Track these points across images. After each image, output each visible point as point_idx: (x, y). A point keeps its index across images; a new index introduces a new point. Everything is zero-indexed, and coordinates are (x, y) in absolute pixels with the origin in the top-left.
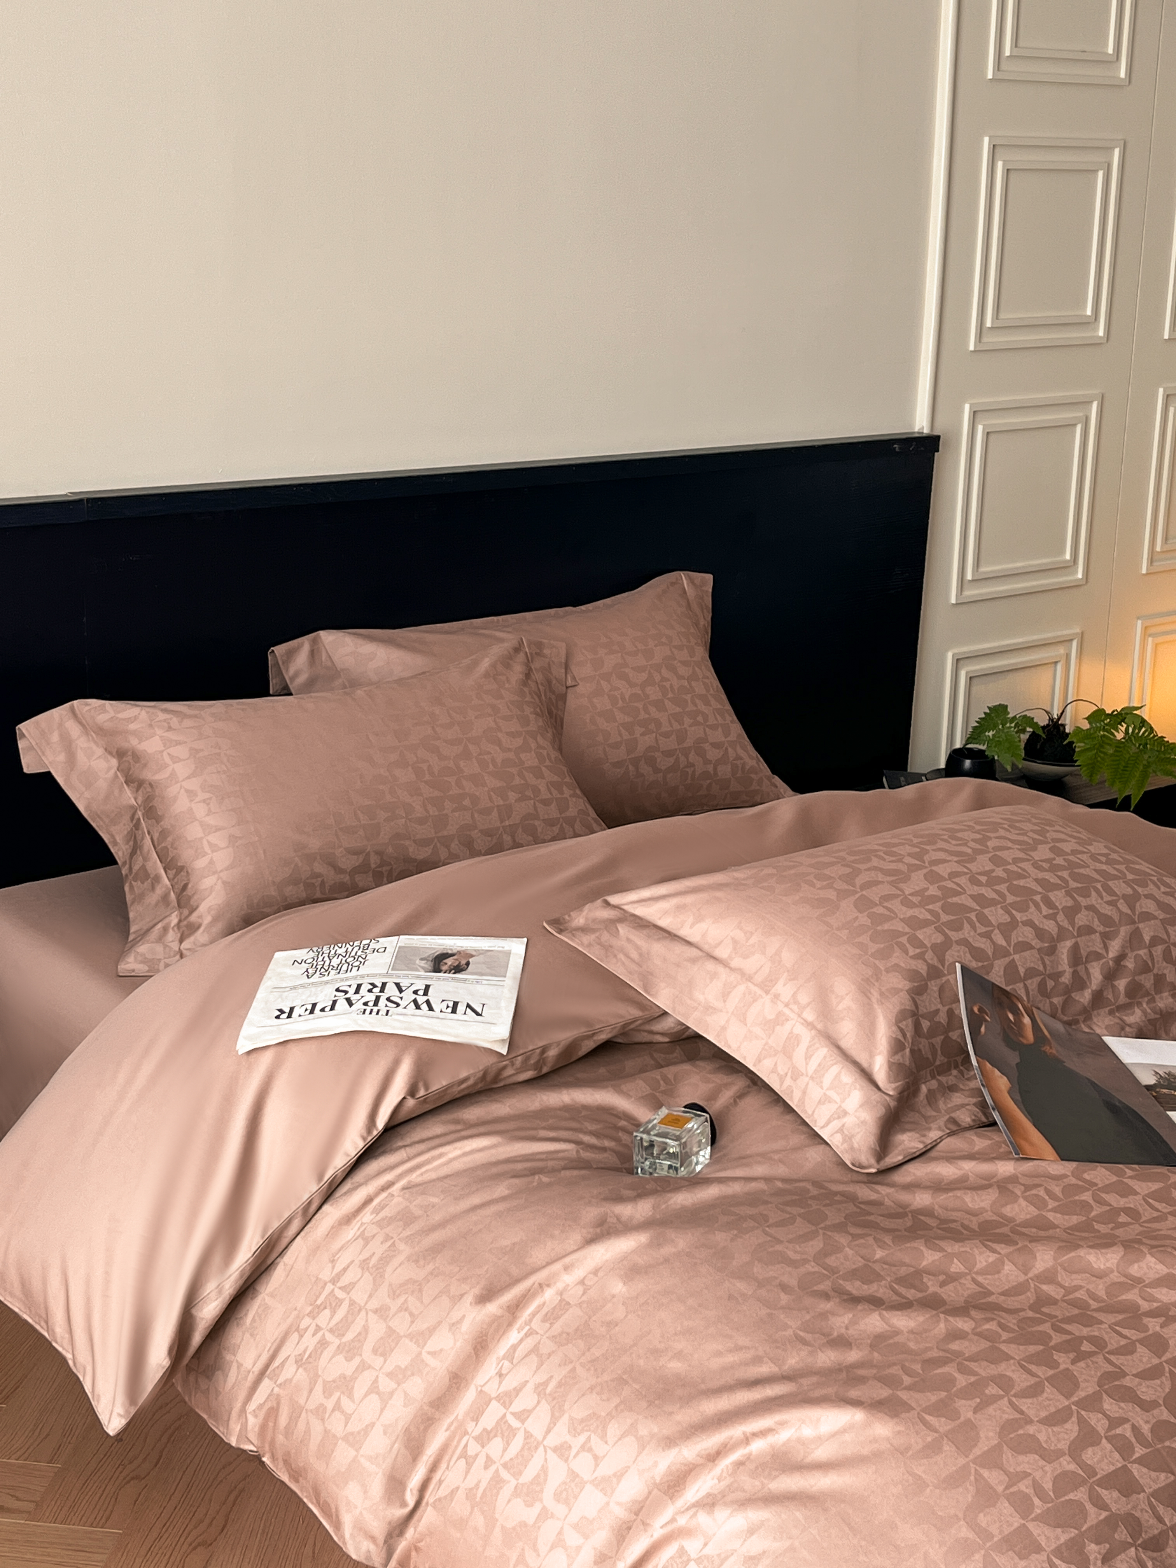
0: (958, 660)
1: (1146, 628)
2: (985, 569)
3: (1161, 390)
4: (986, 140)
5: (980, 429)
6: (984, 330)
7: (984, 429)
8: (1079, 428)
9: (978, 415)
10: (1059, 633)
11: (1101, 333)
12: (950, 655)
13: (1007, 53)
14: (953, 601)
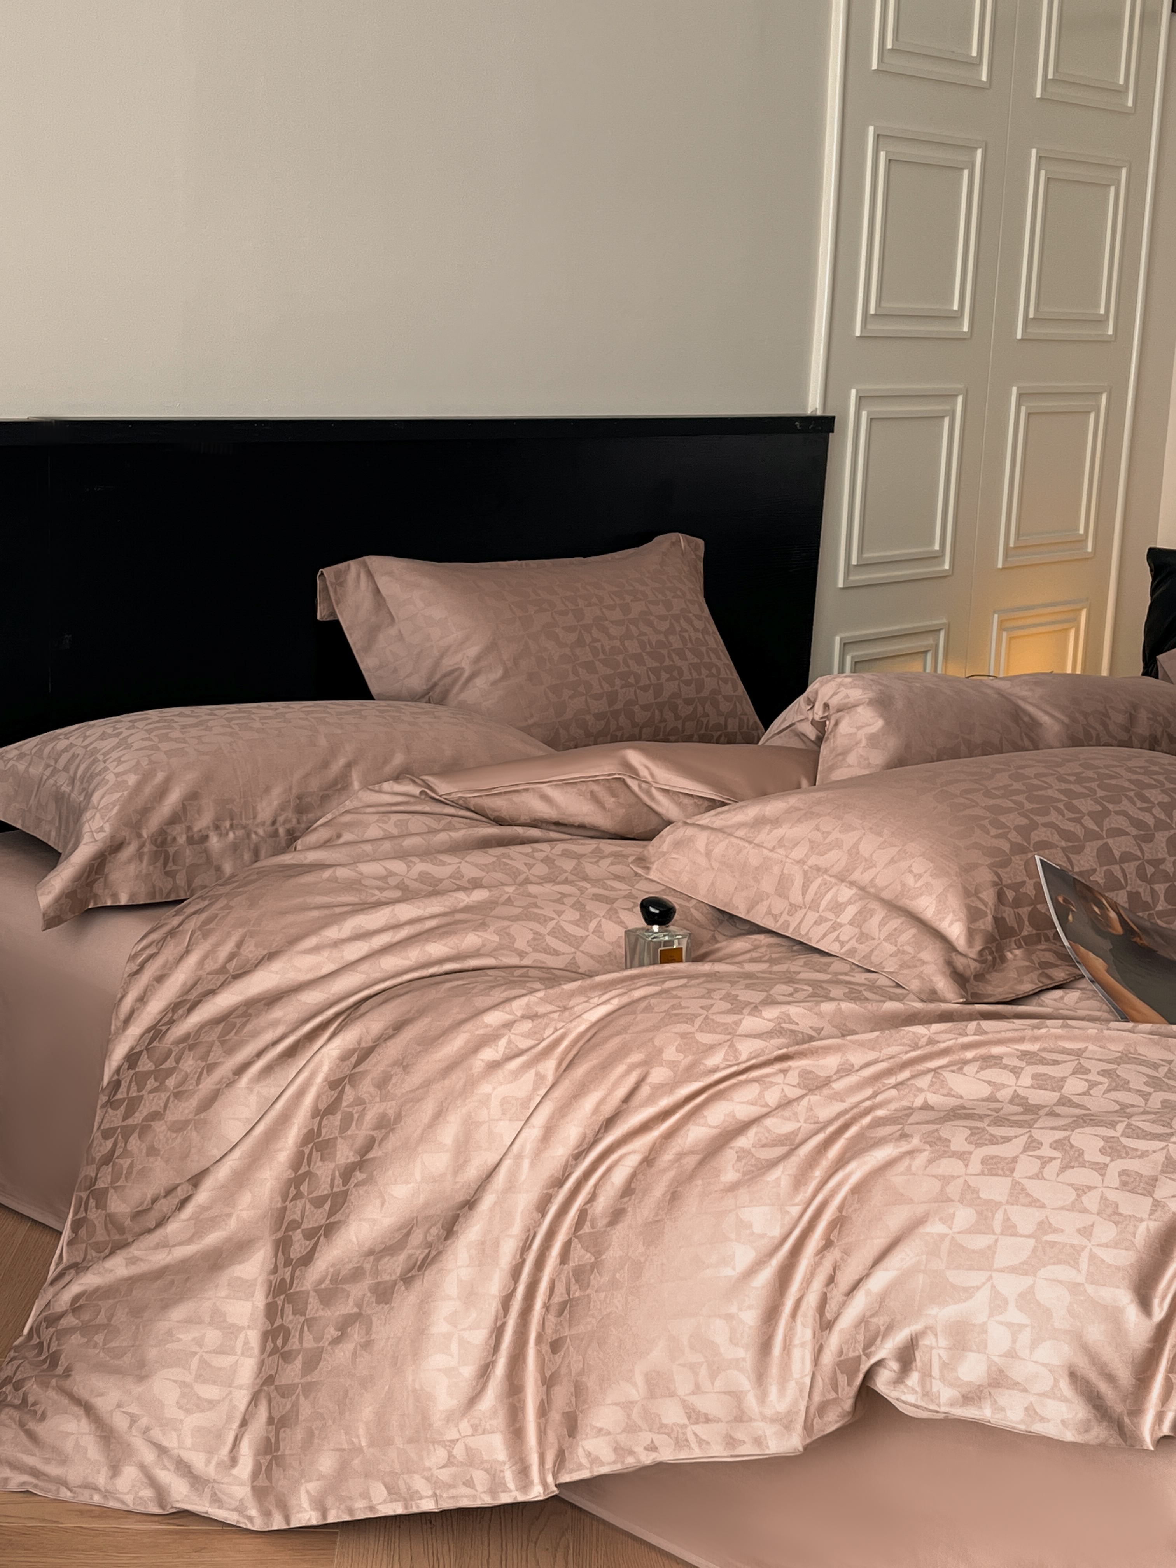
0: (845, 644)
1: (1001, 622)
2: (866, 555)
3: (1014, 389)
4: (871, 129)
5: (864, 414)
6: (868, 317)
7: (868, 416)
8: (947, 421)
9: (863, 402)
10: (929, 623)
11: (966, 329)
12: (837, 639)
13: (889, 45)
14: (841, 585)
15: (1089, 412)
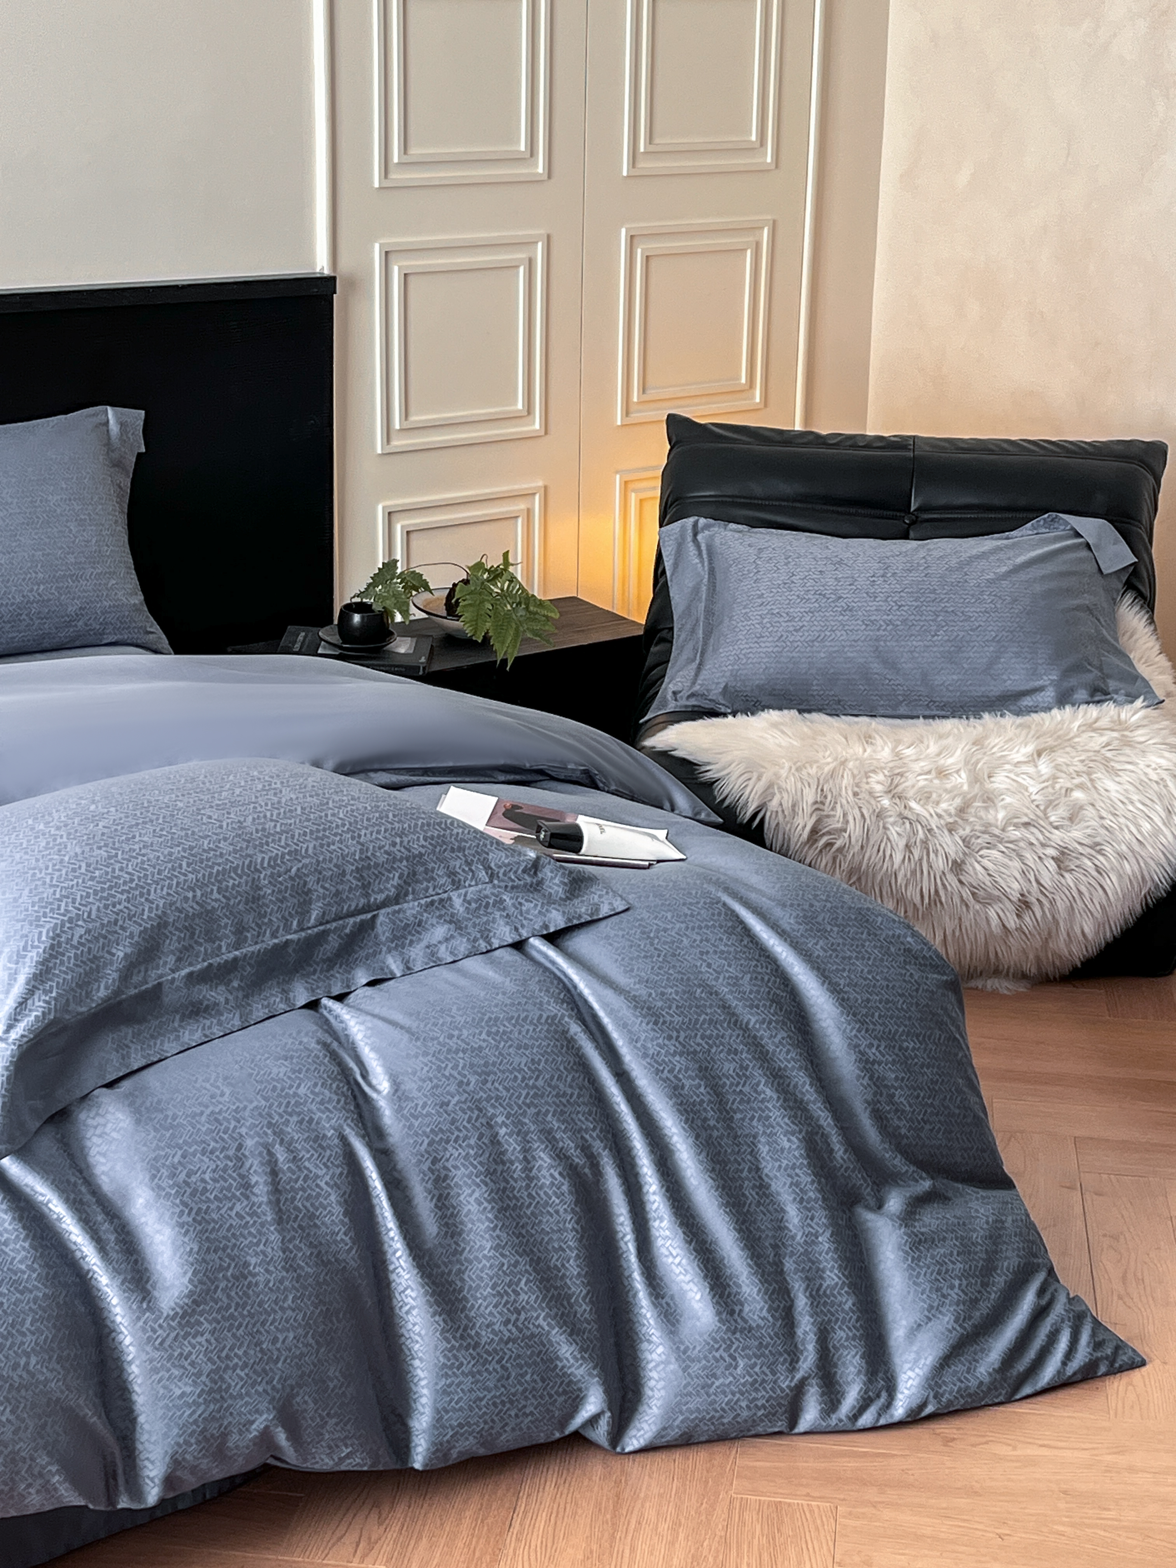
0: (389, 513)
1: (626, 482)
2: (416, 418)
3: (623, 231)
5: (396, 270)
6: (391, 168)
7: (401, 270)
8: (521, 269)
9: (392, 257)
10: (516, 487)
11: (540, 170)
12: (380, 508)
14: (379, 451)
15: (746, 250)
